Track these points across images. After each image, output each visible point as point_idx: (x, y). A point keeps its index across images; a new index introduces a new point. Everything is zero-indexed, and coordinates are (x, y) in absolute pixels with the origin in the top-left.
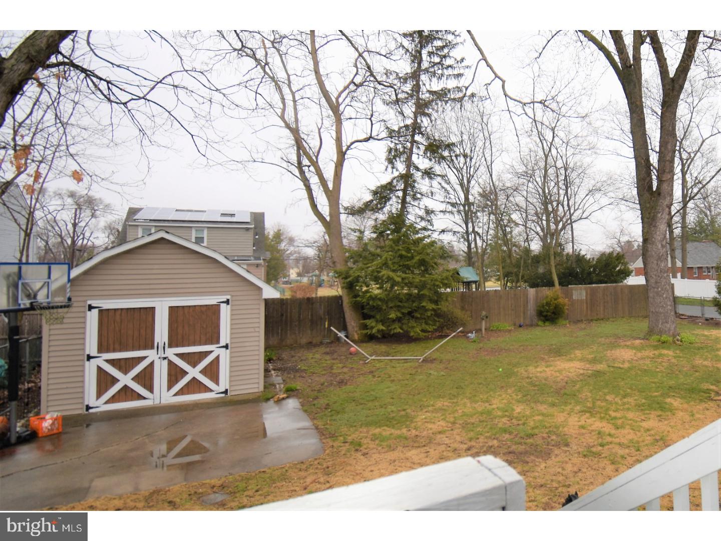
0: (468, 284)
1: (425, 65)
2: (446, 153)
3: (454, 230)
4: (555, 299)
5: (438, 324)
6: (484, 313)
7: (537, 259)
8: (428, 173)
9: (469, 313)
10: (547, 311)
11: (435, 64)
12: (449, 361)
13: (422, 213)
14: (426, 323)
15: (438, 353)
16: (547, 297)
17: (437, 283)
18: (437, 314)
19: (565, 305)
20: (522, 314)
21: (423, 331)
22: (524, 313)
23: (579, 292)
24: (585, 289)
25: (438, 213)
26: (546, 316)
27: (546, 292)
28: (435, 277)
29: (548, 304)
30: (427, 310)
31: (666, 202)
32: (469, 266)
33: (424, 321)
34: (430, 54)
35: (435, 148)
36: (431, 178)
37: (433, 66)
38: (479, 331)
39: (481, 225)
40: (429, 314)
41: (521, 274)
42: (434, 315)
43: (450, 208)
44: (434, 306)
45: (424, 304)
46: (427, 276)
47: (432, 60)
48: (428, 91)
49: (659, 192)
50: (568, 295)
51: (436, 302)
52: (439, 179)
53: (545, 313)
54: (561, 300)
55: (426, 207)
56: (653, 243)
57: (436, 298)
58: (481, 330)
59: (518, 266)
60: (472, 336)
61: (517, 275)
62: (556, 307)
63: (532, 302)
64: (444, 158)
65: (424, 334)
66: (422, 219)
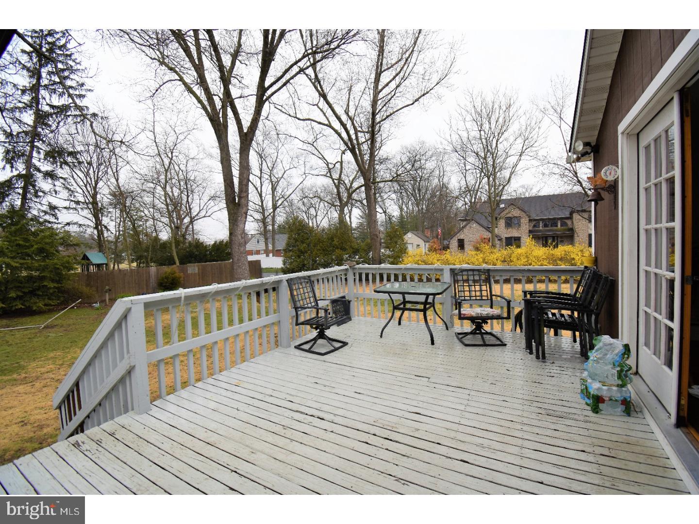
0: (99, 266)
1: (44, 82)
2: (69, 159)
3: (80, 223)
4: (172, 274)
5: (62, 299)
6: (107, 287)
7: (165, 245)
8: (50, 175)
9: (94, 289)
10: (166, 283)
11: (55, 83)
12: (69, 325)
13: (45, 208)
14: (49, 299)
15: (60, 321)
16: (166, 273)
17: (57, 266)
18: (60, 290)
19: (180, 278)
20: (145, 287)
21: (45, 305)
22: (147, 286)
23: (193, 269)
24: (198, 266)
25: (61, 209)
26: (165, 286)
27: (166, 269)
28: (55, 261)
29: (167, 278)
30: (50, 288)
31: (244, 210)
32: (100, 252)
33: (47, 297)
34: (50, 73)
35: (56, 154)
36: (52, 179)
37: (52, 85)
38: (103, 301)
39: (113, 218)
40: (51, 291)
41: (149, 257)
42: (58, 292)
43: (73, 205)
44: (56, 285)
45: (45, 283)
46: (47, 261)
47: (53, 79)
48: (48, 104)
49: (239, 204)
50: (184, 271)
51: (58, 282)
52: (62, 180)
53: (164, 284)
54: (177, 275)
55: (49, 203)
56: (236, 236)
57: (58, 278)
58: (105, 301)
59: (147, 250)
60: (97, 305)
61: (146, 258)
62: (173, 279)
63: (153, 277)
64: (66, 163)
65: (48, 308)
66: (46, 213)
